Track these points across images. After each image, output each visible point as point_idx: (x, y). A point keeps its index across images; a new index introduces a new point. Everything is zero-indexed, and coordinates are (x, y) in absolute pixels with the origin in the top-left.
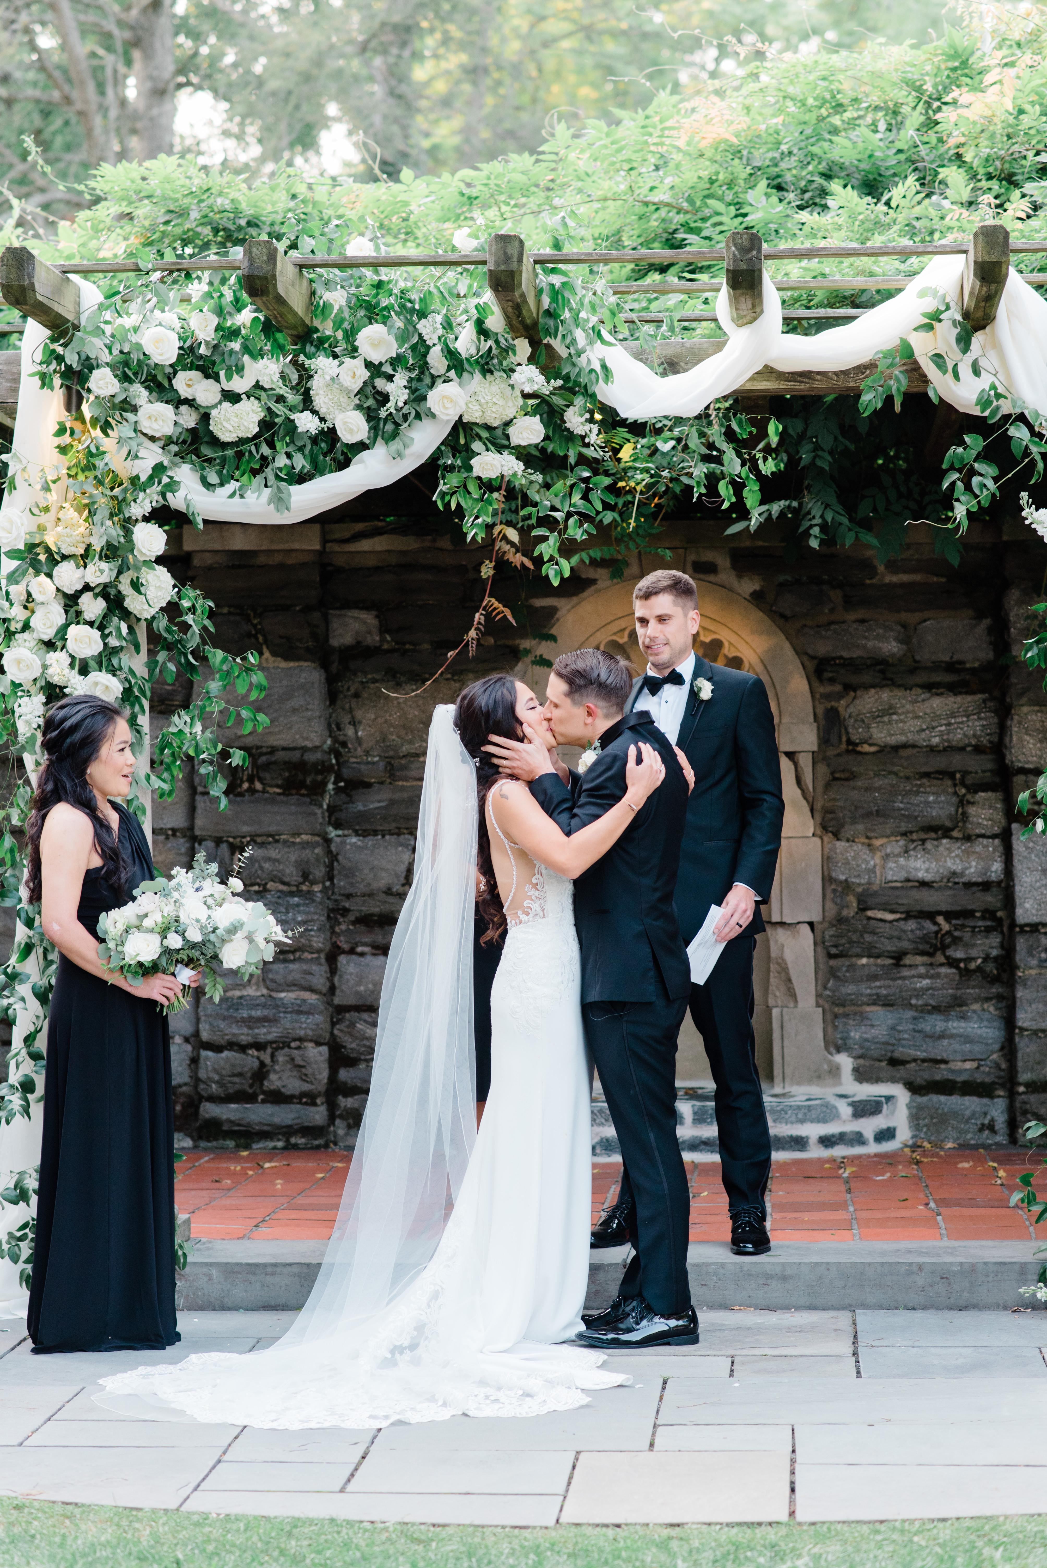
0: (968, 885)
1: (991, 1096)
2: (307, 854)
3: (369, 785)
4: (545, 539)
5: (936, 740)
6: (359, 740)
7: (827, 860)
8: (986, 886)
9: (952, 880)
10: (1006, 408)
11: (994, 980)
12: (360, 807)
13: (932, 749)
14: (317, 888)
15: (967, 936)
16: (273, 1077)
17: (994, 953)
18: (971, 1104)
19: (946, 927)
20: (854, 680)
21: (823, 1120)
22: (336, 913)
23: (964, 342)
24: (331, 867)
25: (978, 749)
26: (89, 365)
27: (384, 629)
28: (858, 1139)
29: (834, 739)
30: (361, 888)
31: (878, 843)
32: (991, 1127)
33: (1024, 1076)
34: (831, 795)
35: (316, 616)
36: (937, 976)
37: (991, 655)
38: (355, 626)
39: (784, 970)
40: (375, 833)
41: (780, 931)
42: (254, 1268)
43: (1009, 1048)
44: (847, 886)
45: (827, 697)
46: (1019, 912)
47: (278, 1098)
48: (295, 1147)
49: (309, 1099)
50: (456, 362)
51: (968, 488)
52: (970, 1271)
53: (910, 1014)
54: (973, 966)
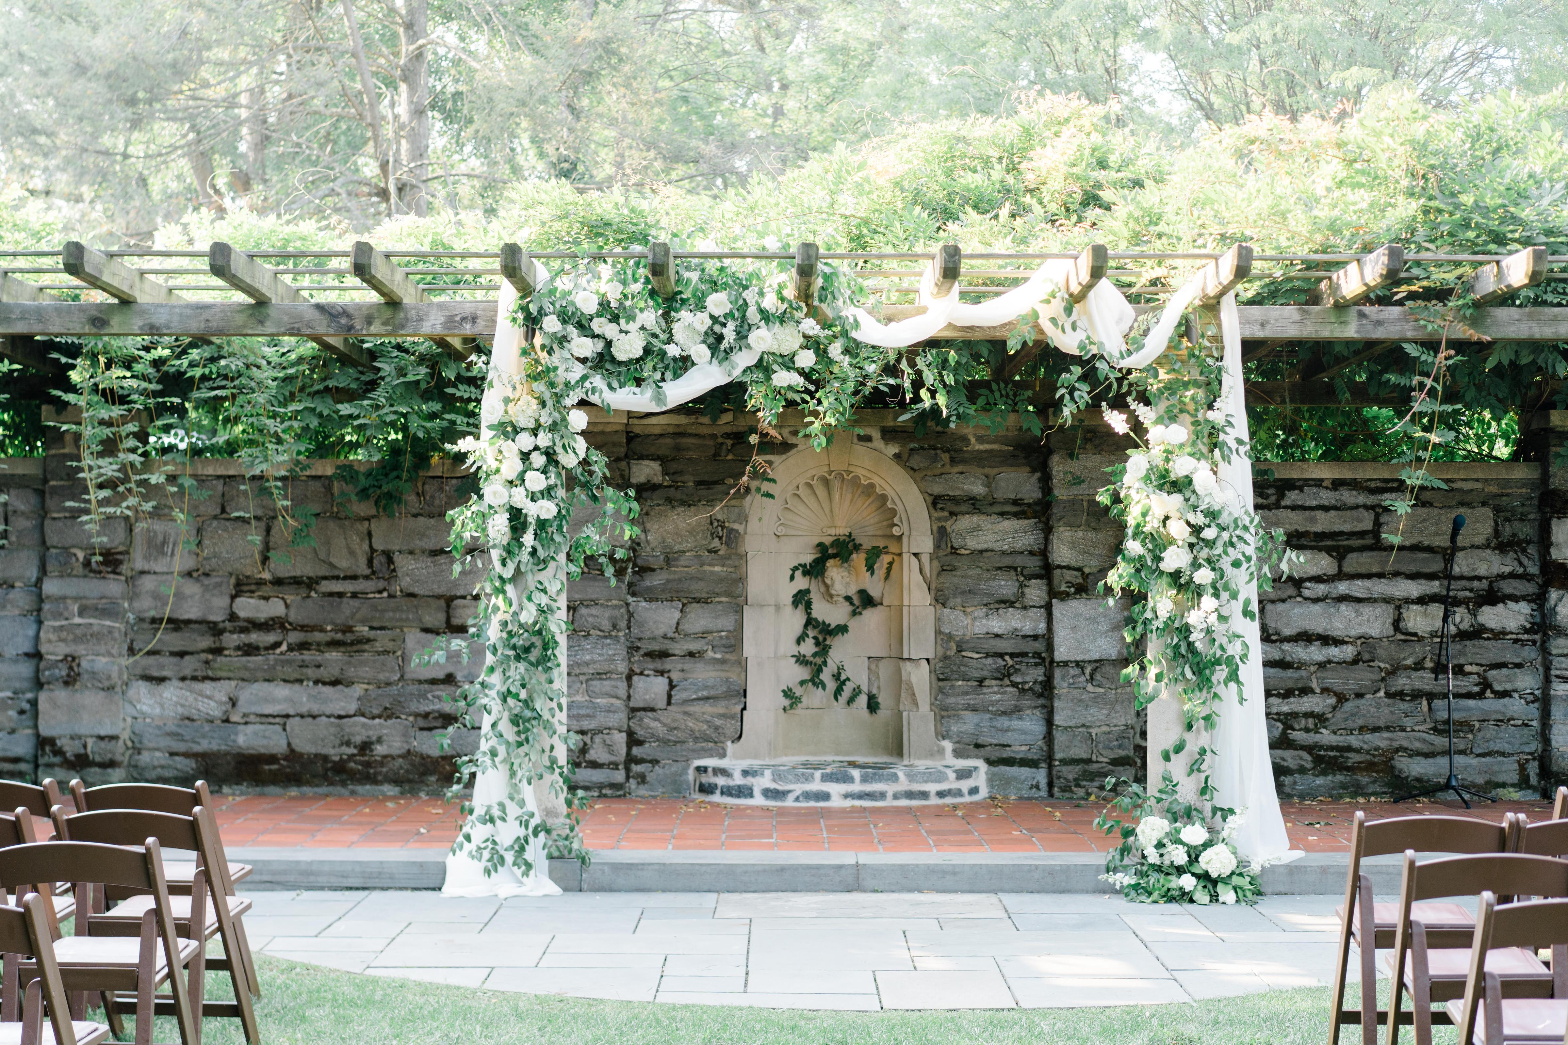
0: (1025, 637)
1: (1037, 767)
2: (616, 613)
3: (653, 570)
4: (812, 423)
5: (1006, 547)
6: (648, 542)
7: (938, 620)
8: (1035, 637)
9: (1015, 634)
10: (1094, 350)
11: (1040, 695)
12: (648, 583)
13: (1003, 553)
14: (621, 634)
15: (1023, 668)
16: (592, 752)
17: (1040, 679)
18: (1025, 772)
19: (1010, 662)
20: (955, 509)
21: (939, 781)
22: (633, 649)
23: (1069, 311)
24: (629, 621)
25: (1031, 553)
26: (542, 313)
27: (665, 473)
28: (959, 793)
29: (943, 545)
30: (648, 634)
31: (969, 610)
32: (1037, 787)
33: (1059, 755)
34: (941, 580)
35: (623, 464)
36: (1005, 693)
37: (1040, 495)
38: (647, 471)
39: (910, 687)
40: (657, 600)
41: (908, 663)
42: (631, 866)
43: (1049, 738)
44: (950, 637)
45: (939, 519)
46: (1056, 653)
47: (594, 765)
48: (605, 796)
49: (614, 766)
50: (765, 316)
51: (1072, 398)
52: (1066, 870)
53: (988, 716)
54: (1027, 687)
